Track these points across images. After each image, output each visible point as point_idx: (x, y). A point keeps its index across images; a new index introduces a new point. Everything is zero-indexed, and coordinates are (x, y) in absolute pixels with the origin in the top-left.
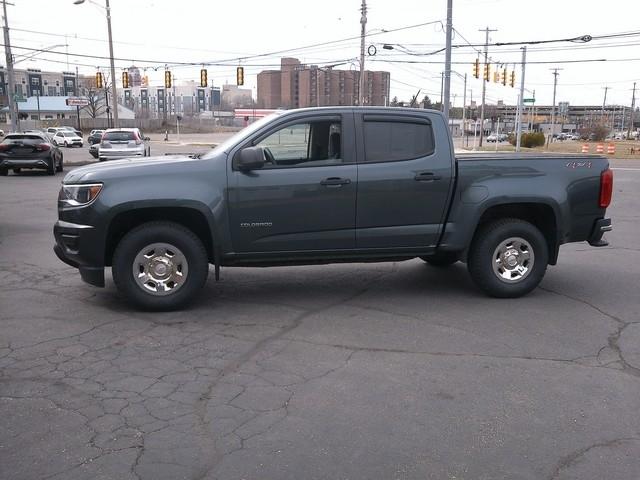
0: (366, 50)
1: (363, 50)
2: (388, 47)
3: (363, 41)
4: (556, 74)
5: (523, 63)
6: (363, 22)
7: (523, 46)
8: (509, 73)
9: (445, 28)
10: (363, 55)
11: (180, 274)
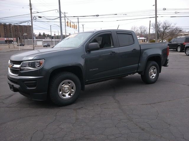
0: (33, 18)
1: (32, 18)
2: (40, 17)
3: (31, 15)
4: (83, 26)
5: (78, 22)
6: (31, 9)
7: (78, 17)
8: (75, 25)
9: (59, 12)
10: (32, 19)
11: (73, 90)
